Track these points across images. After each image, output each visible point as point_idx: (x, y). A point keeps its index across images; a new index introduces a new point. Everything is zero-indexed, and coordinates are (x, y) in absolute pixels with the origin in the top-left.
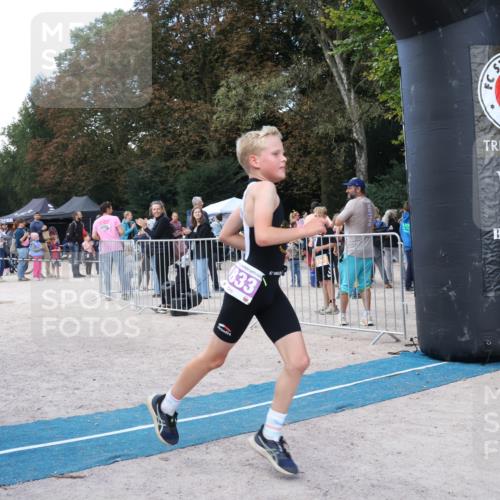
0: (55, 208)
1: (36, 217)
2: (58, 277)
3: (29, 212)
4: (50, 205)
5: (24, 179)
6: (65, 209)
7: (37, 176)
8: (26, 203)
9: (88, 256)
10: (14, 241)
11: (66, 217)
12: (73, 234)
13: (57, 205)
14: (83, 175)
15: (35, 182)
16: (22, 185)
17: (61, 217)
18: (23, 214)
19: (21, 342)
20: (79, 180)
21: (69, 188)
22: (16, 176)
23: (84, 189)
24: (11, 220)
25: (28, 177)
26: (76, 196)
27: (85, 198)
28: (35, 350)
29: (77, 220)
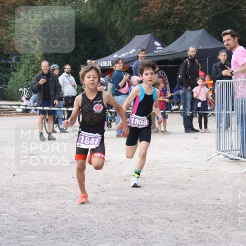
0: (162, 46)
2: (165, 132)
3: (131, 52)
4: (156, 43)
5: (125, 12)
6: (175, 47)
7: (142, 6)
8: (129, 42)
9: (199, 105)
10: (110, 85)
11: (176, 57)
12: (185, 76)
13: (165, 43)
14: (199, 3)
15: (139, 14)
16: (123, 19)
17: (171, 58)
18: (124, 55)
19: (112, 208)
20: (194, 9)
21: (181, 20)
22: (115, 9)
23: (200, 20)
24: (109, 64)
25: (129, 9)
26: (191, 29)
27: (201, 31)
28: (129, 217)
29: (190, 58)
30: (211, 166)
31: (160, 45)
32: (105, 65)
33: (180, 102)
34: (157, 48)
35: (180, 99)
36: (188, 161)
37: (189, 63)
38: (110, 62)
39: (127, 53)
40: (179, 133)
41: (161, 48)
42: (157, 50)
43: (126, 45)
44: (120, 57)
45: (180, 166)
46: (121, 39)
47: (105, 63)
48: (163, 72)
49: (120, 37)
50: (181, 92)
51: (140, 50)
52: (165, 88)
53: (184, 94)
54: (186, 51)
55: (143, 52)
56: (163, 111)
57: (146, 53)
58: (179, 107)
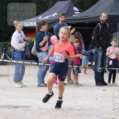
1: (61, 19)
3: (53, 15)
4: (75, 9)
6: (90, 13)
8: (52, 7)
13: (82, 9)
17: (87, 22)
18: (47, 17)
29: (101, 22)
30: (116, 115)
31: (78, 10)
32: (31, 26)
33: (93, 59)
34: (76, 13)
35: (93, 56)
36: (97, 110)
37: (101, 27)
38: (36, 22)
39: (50, 16)
40: (91, 86)
41: (78, 13)
42: (75, 14)
43: (49, 9)
44: (43, 19)
45: (90, 114)
46: (46, 3)
47: (31, 24)
48: (79, 33)
49: (44, 2)
50: (94, 51)
51: (60, 14)
52: (80, 47)
53: (96, 53)
54: (99, 16)
55: (64, 16)
56: (77, 67)
57: (66, 17)
58: (92, 63)
